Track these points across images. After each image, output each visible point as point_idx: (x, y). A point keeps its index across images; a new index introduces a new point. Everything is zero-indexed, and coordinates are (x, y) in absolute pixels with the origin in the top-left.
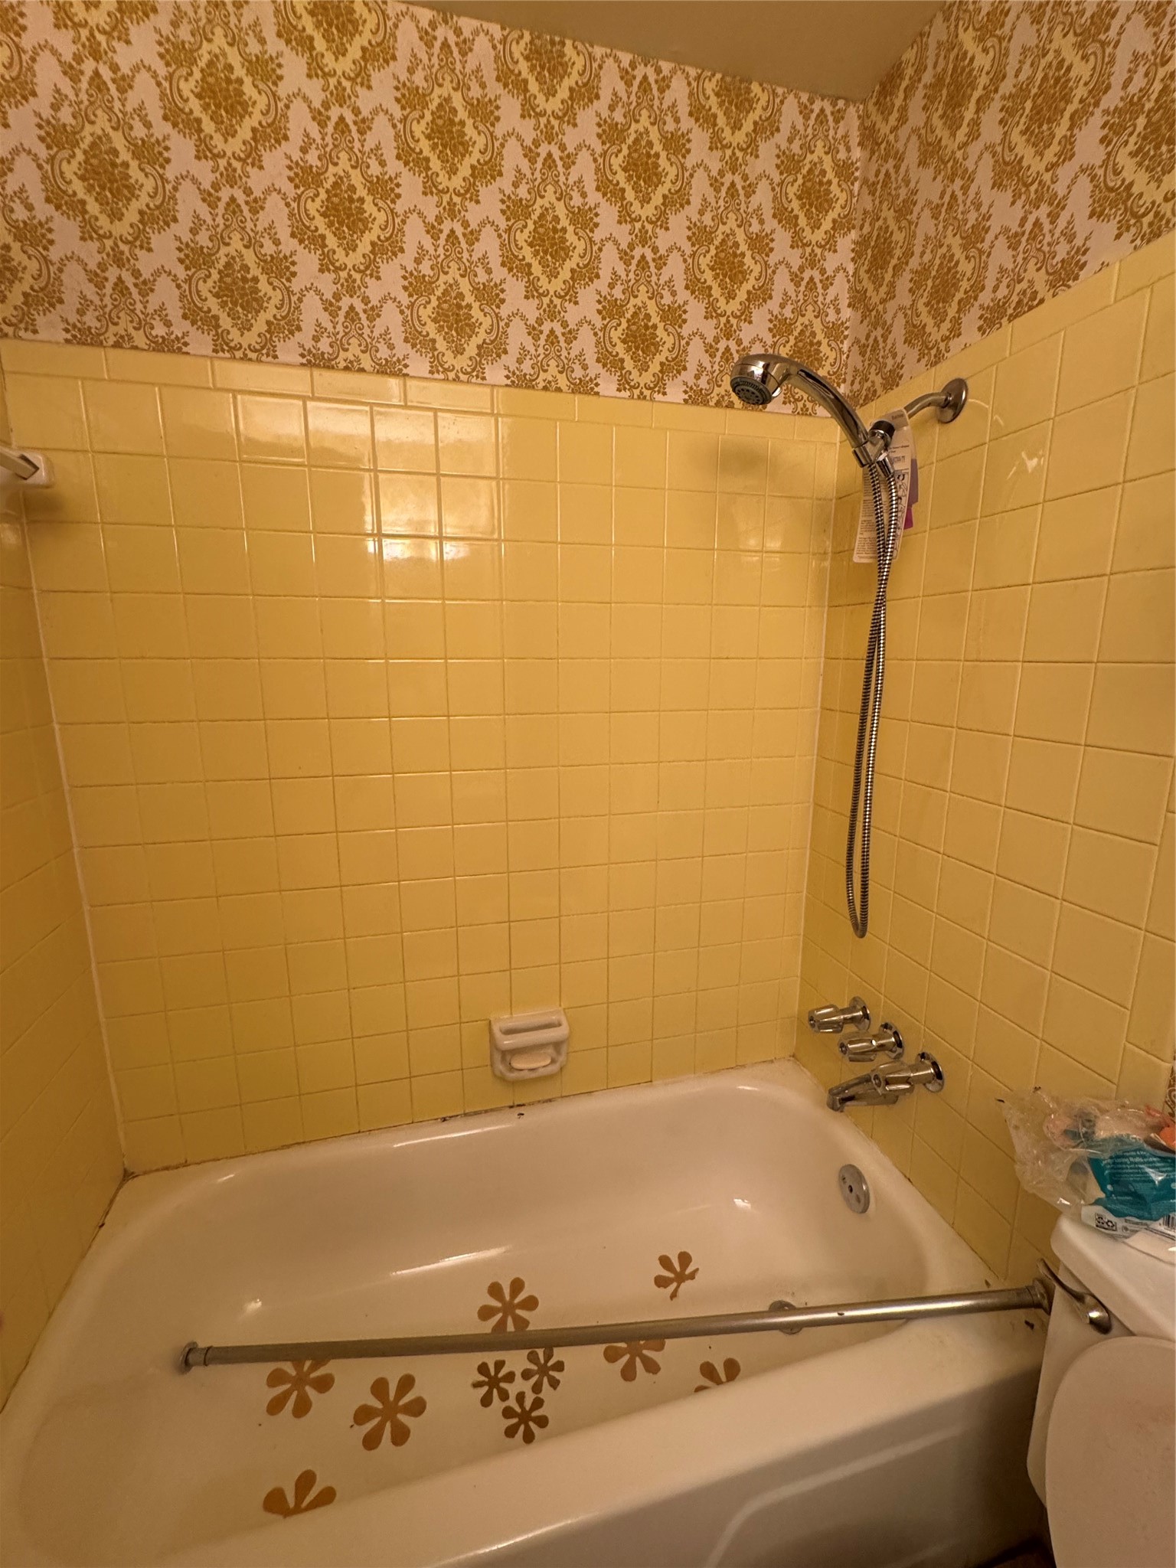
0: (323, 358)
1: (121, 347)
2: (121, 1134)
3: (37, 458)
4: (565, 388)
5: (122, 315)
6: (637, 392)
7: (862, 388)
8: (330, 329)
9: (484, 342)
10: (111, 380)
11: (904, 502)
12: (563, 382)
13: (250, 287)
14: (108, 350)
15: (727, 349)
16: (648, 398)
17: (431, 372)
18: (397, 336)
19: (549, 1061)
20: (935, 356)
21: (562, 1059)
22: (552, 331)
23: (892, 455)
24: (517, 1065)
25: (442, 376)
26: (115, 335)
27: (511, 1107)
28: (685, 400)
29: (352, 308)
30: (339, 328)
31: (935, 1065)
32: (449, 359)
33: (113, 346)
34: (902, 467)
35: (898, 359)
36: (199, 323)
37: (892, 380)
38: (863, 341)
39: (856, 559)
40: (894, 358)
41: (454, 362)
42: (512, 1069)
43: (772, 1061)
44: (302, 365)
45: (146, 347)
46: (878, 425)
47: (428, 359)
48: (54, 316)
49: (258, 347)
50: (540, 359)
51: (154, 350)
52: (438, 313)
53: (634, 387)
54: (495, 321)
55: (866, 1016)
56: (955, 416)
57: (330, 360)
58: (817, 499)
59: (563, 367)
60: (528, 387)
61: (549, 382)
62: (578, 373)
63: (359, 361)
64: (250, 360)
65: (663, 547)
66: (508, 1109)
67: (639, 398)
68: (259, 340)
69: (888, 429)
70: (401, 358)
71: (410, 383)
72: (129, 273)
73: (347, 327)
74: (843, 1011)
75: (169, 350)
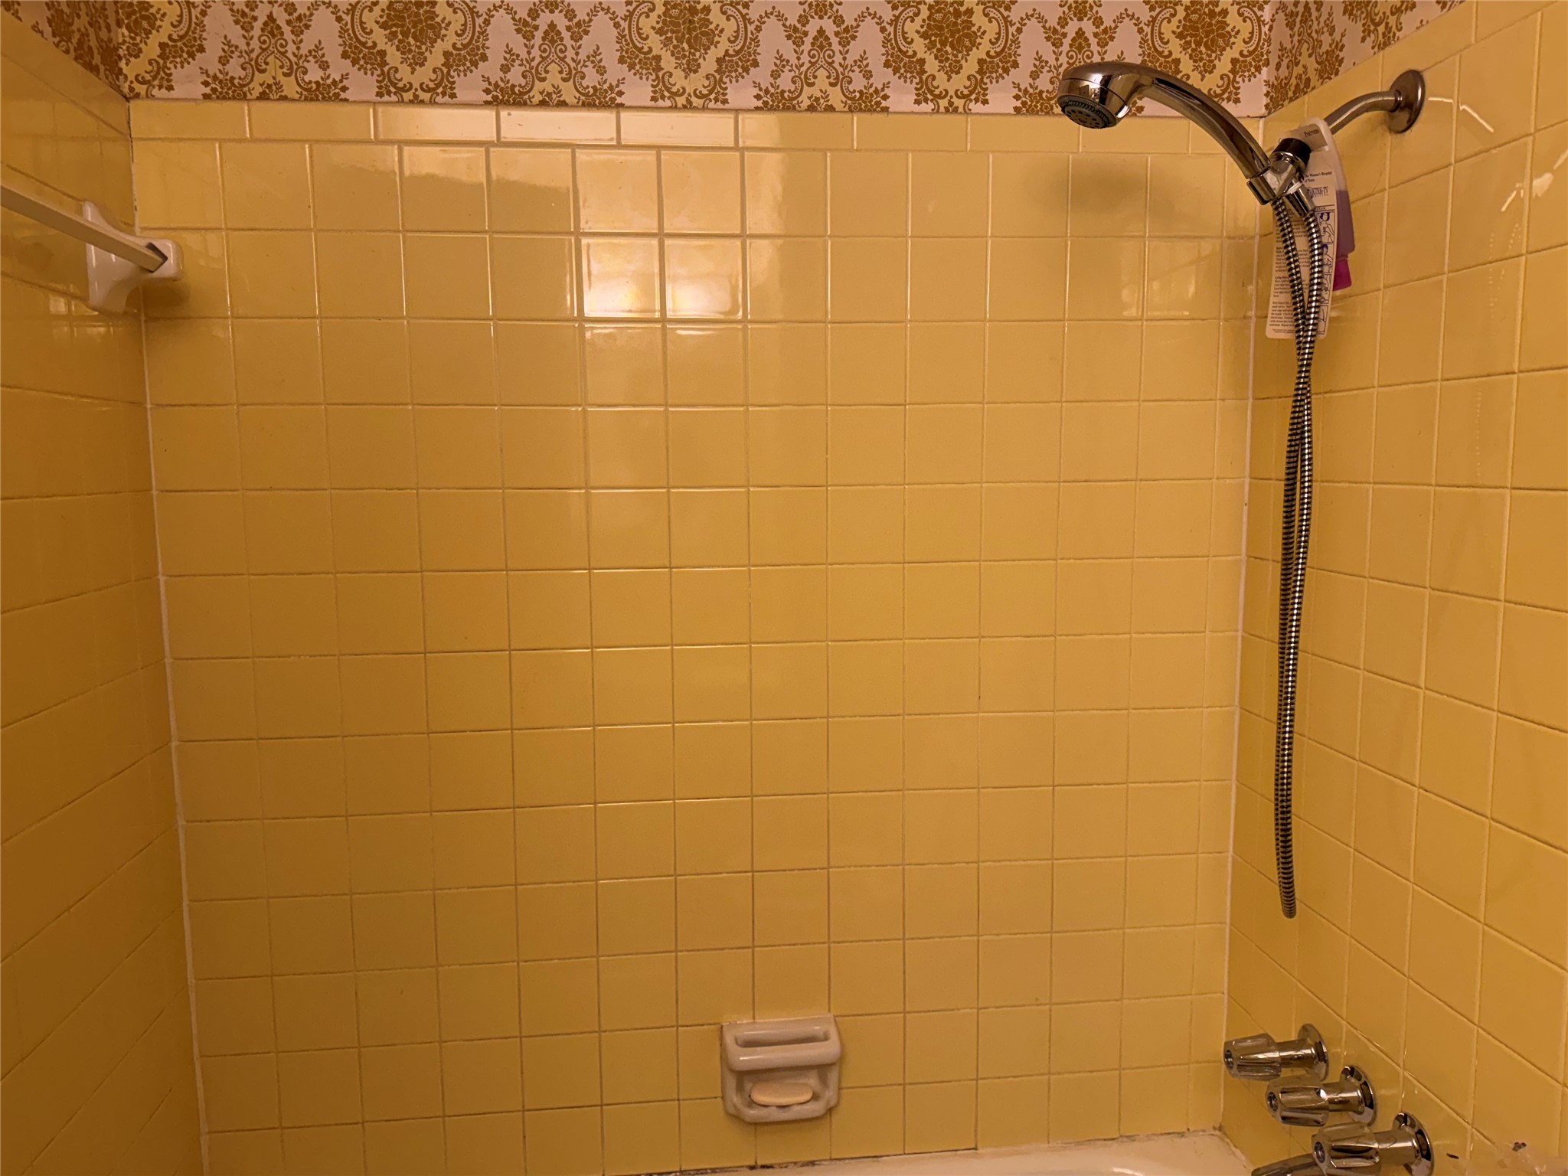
0: (514, 92)
1: (268, 99)
2: (204, 1150)
3: (167, 247)
4: (838, 106)
5: (271, 59)
6: (943, 103)
7: (1291, 74)
8: (524, 55)
9: (727, 52)
10: (254, 140)
11: (1331, 252)
12: (836, 97)
13: (426, 12)
14: (251, 103)
15: (1080, 33)
16: (961, 110)
17: (654, 99)
18: (610, 56)
19: (808, 1096)
20: (1384, 35)
21: (830, 1094)
22: (821, 32)
23: (1307, 185)
24: (760, 1097)
25: (668, 103)
26: (261, 85)
27: (752, 1168)
28: (1016, 109)
29: (552, 26)
30: (536, 52)
31: (1420, 1134)
32: (678, 80)
33: (258, 98)
34: (1326, 201)
35: (1337, 36)
36: (362, 62)
37: (1330, 66)
38: (1291, 8)
39: (1270, 332)
40: (1331, 35)
41: (685, 83)
42: (752, 1104)
43: (1182, 1135)
44: (487, 103)
45: (297, 96)
46: (1285, 145)
47: (650, 82)
48: (193, 67)
49: (432, 85)
50: (803, 69)
51: (306, 99)
52: (664, 22)
53: (940, 96)
54: (742, 25)
55: (1321, 1056)
56: (1411, 123)
57: (522, 94)
58: (1229, 237)
59: (837, 78)
60: (786, 109)
61: (817, 100)
62: (858, 83)
63: (558, 92)
64: (422, 102)
65: (984, 320)
66: (747, 1170)
67: (947, 110)
68: (434, 77)
69: (1298, 150)
70: (614, 83)
71: (625, 115)
72: (282, 8)
73: (545, 51)
74: (1282, 1046)
75: (324, 98)
